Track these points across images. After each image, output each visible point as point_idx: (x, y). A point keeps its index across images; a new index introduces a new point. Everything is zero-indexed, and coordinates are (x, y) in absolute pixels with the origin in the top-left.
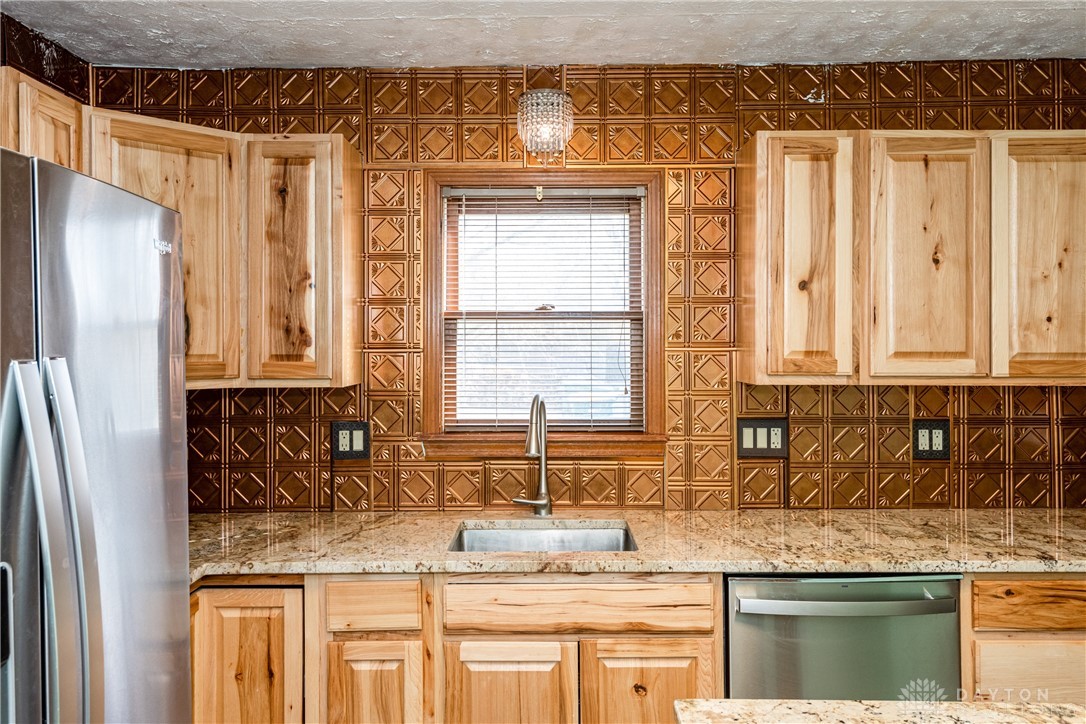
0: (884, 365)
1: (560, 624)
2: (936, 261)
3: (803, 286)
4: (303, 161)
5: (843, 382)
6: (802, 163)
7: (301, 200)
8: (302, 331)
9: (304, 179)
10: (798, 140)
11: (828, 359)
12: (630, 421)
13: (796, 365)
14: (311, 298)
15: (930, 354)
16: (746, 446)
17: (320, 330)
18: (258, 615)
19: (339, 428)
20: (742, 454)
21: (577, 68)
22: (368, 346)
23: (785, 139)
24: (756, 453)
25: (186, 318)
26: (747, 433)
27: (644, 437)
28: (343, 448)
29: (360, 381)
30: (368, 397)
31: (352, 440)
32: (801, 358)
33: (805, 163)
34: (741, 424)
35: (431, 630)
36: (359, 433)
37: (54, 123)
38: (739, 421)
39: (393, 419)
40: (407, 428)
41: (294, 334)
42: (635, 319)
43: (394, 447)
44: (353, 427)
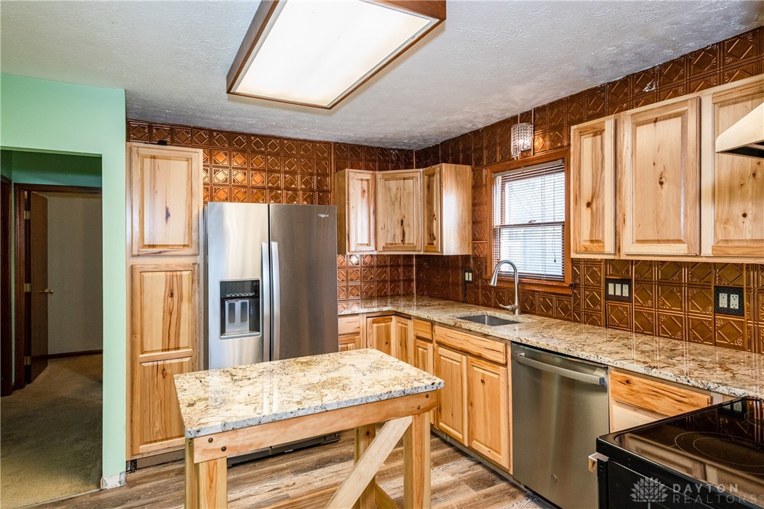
0: (631, 249)
1: (461, 348)
2: (661, 183)
3: (589, 205)
4: (433, 175)
5: (612, 257)
6: (588, 139)
7: (433, 189)
8: (433, 235)
9: (433, 181)
10: (586, 127)
11: (602, 244)
12: (561, 276)
13: (585, 248)
15: (659, 241)
16: (610, 293)
17: (437, 234)
18: (404, 326)
19: (465, 271)
20: (608, 297)
21: (538, 108)
22: (474, 240)
23: (581, 129)
24: (615, 298)
25: (404, 232)
26: (611, 286)
27: (561, 284)
28: (467, 279)
29: (471, 253)
30: (473, 260)
31: (469, 277)
32: (588, 244)
33: (591, 138)
34: (608, 281)
35: (434, 341)
36: (470, 274)
37: (362, 180)
38: (606, 279)
39: (479, 268)
40: (484, 273)
41: (432, 236)
42: (563, 225)
43: (480, 280)
44: (469, 271)
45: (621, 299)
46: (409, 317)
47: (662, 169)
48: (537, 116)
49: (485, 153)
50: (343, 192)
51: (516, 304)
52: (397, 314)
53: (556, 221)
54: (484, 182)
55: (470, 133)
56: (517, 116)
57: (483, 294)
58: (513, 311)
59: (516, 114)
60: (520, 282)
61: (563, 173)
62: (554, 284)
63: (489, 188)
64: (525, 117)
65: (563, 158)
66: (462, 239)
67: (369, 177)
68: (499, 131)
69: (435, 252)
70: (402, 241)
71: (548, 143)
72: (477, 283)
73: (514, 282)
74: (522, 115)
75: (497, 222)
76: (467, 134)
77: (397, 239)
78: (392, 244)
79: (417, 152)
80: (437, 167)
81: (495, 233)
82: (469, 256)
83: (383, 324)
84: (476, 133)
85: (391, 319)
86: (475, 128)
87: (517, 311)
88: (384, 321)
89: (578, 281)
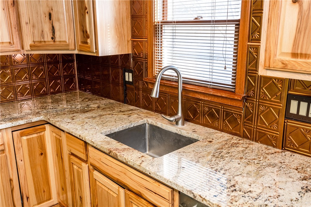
1: (118, 179)
8: (86, 32)
12: (231, 85)
13: (283, 63)
14: (87, 16)
16: (291, 112)
17: (91, 31)
19: (125, 71)
20: (288, 116)
22: (133, 36)
24: (298, 118)
25: (53, 27)
26: (294, 103)
27: (232, 96)
28: (127, 79)
29: (130, 52)
30: (133, 60)
31: (129, 77)
34: (290, 97)
35: (89, 163)
36: (131, 74)
38: (288, 95)
39: (140, 70)
40: (144, 75)
41: (84, 32)
42: (237, 23)
43: (140, 82)
44: (129, 71)
45: (305, 119)
51: (180, 114)
53: (230, 19)
57: (143, 96)
58: (177, 123)
60: (184, 89)
66: (120, 37)
69: (90, 52)
70: (52, 38)
72: (137, 84)
73: (178, 88)
75: (158, 17)
77: (46, 36)
78: (41, 42)
81: (157, 29)
82: (128, 55)
83: (35, 136)
85: (45, 128)
87: (180, 122)
88: (35, 132)
89: (251, 93)
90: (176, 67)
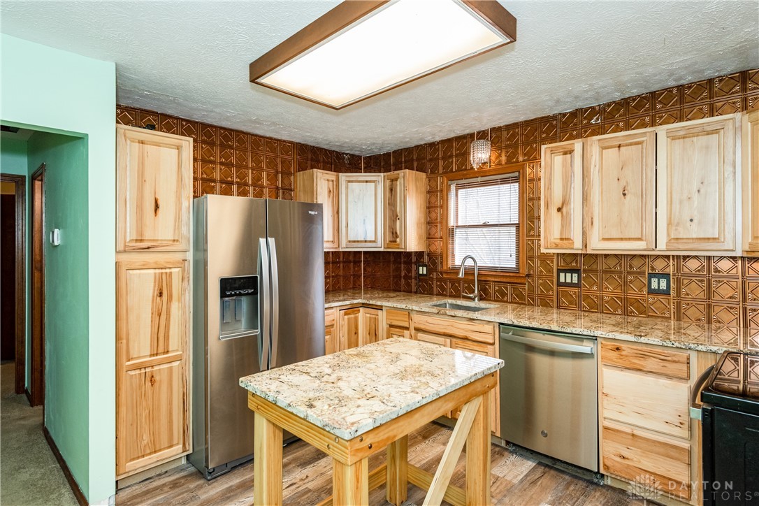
0: (597, 245)
1: (445, 332)
2: (624, 195)
3: (559, 210)
4: (396, 179)
5: (580, 252)
6: (558, 157)
7: (396, 192)
9: (397, 185)
11: (571, 242)
12: (515, 268)
13: (556, 244)
14: (398, 222)
15: (622, 239)
16: (561, 281)
17: (401, 233)
18: (374, 316)
19: (419, 266)
20: (560, 284)
21: (494, 128)
22: (428, 238)
23: (552, 148)
24: (565, 284)
26: (562, 275)
27: (518, 275)
28: (421, 272)
29: (425, 250)
30: (428, 256)
31: (422, 270)
32: (558, 241)
33: (561, 156)
34: (559, 271)
35: (412, 328)
36: (425, 268)
37: (328, 180)
39: (435, 264)
40: (439, 268)
41: (394, 234)
42: (518, 226)
43: (435, 273)
44: (423, 266)
45: (571, 285)
46: (380, 308)
47: (625, 184)
48: (494, 135)
49: (441, 163)
50: (312, 191)
51: (476, 292)
52: (365, 306)
53: (512, 222)
54: (439, 188)
55: (425, 144)
56: (474, 133)
57: (438, 285)
58: (473, 299)
59: (472, 132)
60: (479, 274)
61: (517, 184)
62: (511, 275)
63: (445, 193)
64: (482, 135)
65: (519, 172)
66: (420, 238)
67: (334, 178)
68: (455, 144)
69: (398, 248)
70: (365, 239)
71: (504, 158)
72: (431, 276)
73: (474, 274)
74: (479, 133)
75: (452, 223)
76: (421, 145)
77: (359, 237)
78: (355, 241)
79: (365, 158)
80: (401, 173)
81: (450, 232)
82: (423, 252)
83: (352, 316)
84: (432, 145)
85: (359, 311)
86: (432, 140)
87: (476, 299)
88: (353, 313)
89: (532, 272)
90: (473, 256)
